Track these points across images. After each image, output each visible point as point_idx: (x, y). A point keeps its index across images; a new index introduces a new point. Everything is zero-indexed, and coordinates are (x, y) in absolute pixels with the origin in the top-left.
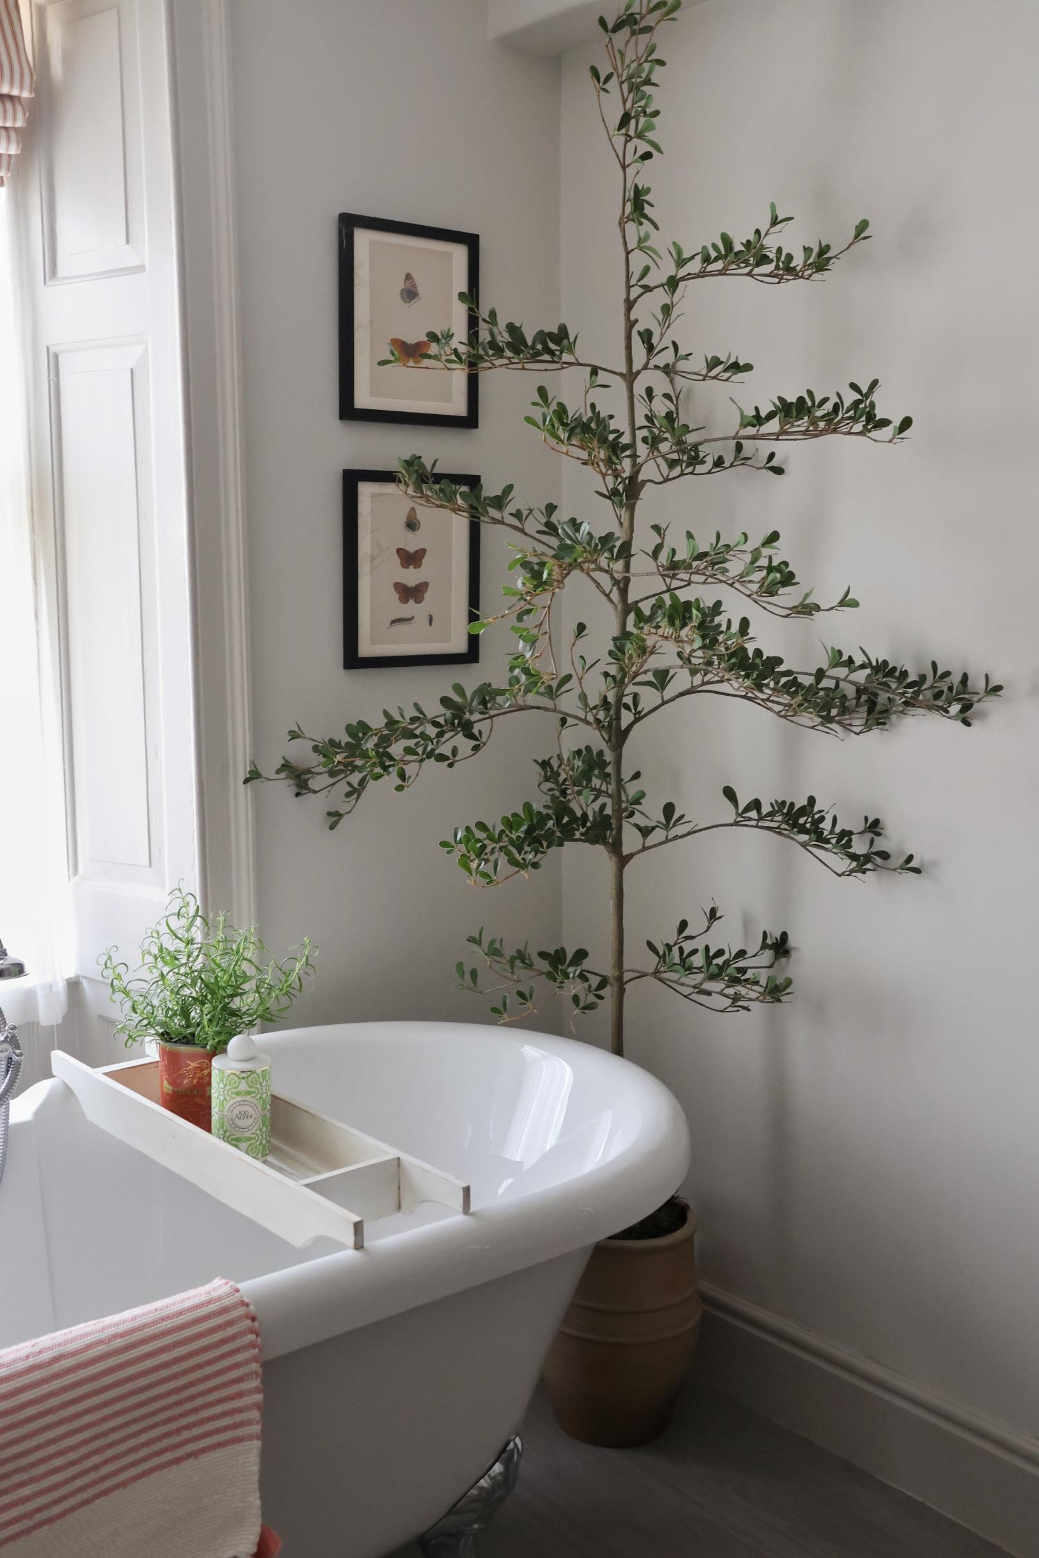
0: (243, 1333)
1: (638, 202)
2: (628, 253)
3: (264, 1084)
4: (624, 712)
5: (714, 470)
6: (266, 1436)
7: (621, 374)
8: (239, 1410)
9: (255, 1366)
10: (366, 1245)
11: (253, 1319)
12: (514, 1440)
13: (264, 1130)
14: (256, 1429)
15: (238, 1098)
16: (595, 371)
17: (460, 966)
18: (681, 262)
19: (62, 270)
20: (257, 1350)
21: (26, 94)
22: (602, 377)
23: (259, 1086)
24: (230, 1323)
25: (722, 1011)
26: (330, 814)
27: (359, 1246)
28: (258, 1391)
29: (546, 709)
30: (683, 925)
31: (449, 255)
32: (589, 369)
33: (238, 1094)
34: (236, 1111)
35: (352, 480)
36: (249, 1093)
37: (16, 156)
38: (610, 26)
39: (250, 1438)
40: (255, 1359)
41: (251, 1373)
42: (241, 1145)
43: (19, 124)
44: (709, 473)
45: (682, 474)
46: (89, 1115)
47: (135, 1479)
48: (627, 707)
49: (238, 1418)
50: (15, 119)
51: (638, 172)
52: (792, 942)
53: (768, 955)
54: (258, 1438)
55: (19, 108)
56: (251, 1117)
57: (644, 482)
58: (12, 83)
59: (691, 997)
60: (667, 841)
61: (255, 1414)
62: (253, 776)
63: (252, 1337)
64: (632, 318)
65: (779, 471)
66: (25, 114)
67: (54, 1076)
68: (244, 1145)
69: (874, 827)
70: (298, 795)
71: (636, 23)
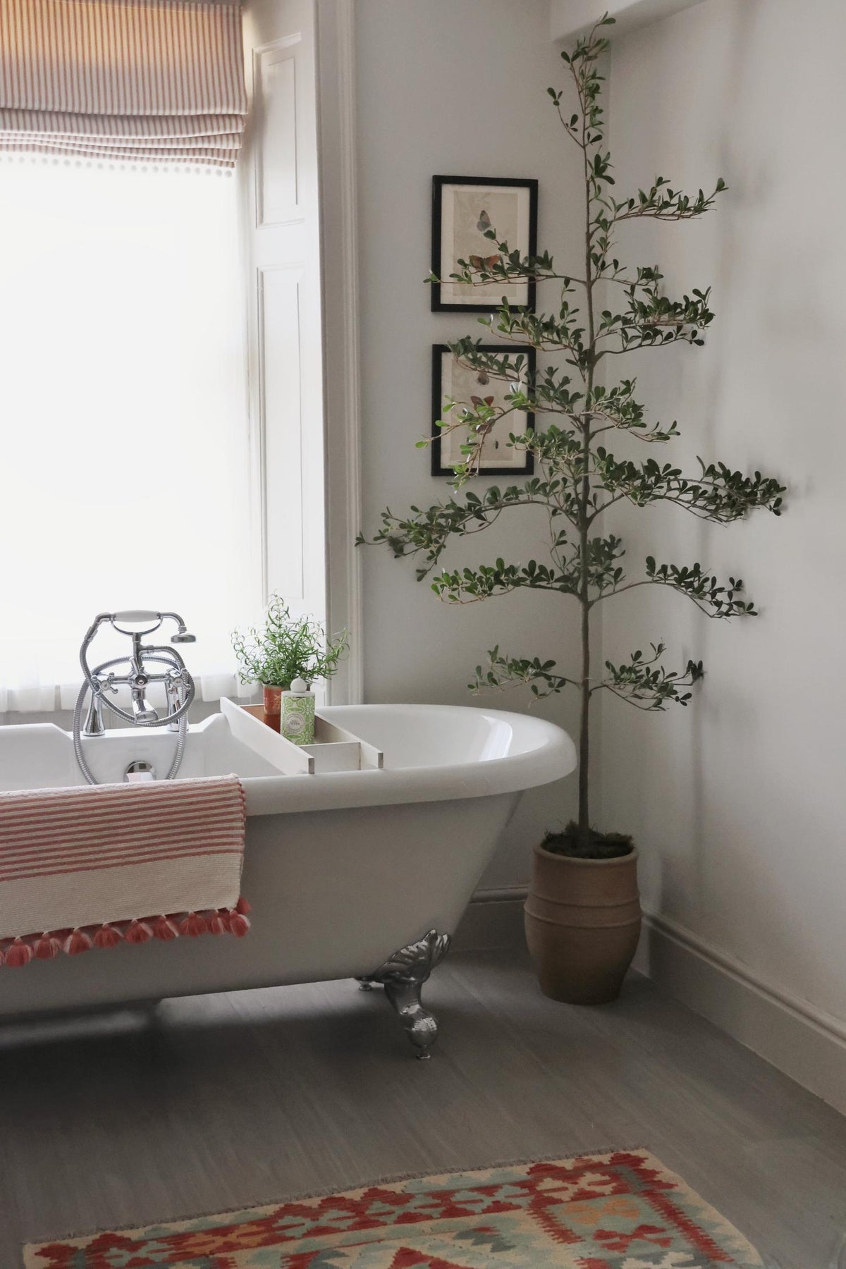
0: (236, 798)
1: (600, 168)
2: (588, 202)
3: (308, 706)
4: (588, 507)
5: (664, 343)
6: (245, 852)
7: (584, 282)
8: (232, 836)
9: (241, 815)
10: (315, 771)
11: (242, 792)
12: (442, 936)
13: (307, 733)
14: (241, 848)
15: (292, 712)
16: (567, 281)
17: (479, 669)
18: (618, 208)
19: (267, 219)
20: (243, 807)
21: (243, 113)
22: (572, 285)
23: (304, 707)
24: (230, 791)
25: (646, 709)
26: (418, 571)
27: (312, 772)
28: (242, 828)
29: (542, 503)
30: (639, 654)
31: (514, 196)
32: (563, 279)
33: (292, 710)
34: (289, 721)
35: (438, 351)
36: (298, 710)
37: (240, 149)
38: (571, 56)
39: (237, 851)
40: (242, 812)
41: (239, 819)
42: (292, 739)
43: (240, 131)
44: (661, 344)
45: (640, 346)
46: (234, 733)
47: (176, 856)
48: (590, 503)
49: (230, 840)
50: (237, 128)
51: (601, 146)
52: (705, 668)
53: (690, 678)
54: (241, 852)
55: (240, 122)
56: (299, 724)
57: (602, 353)
58: (234, 108)
59: (628, 699)
60: (614, 592)
61: (240, 840)
62: (360, 541)
63: (240, 800)
64: (591, 245)
65: (700, 343)
66: (243, 124)
67: (221, 712)
68: (295, 740)
69: (739, 586)
70: (396, 557)
71: (586, 53)
